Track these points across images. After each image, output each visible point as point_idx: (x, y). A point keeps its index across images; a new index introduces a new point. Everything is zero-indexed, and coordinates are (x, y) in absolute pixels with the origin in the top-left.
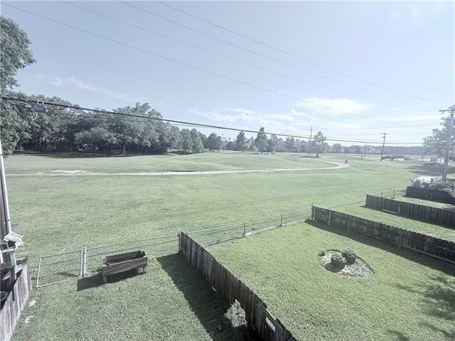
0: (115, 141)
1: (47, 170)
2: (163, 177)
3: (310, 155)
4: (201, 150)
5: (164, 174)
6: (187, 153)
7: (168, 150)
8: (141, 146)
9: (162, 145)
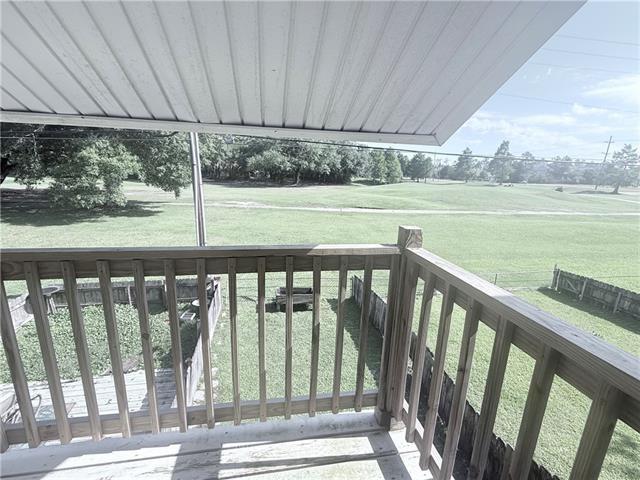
0: (288, 166)
1: (223, 201)
2: (342, 214)
3: (600, 188)
4: (398, 180)
5: (343, 210)
6: (378, 183)
7: (353, 179)
8: (318, 173)
9: (345, 171)
